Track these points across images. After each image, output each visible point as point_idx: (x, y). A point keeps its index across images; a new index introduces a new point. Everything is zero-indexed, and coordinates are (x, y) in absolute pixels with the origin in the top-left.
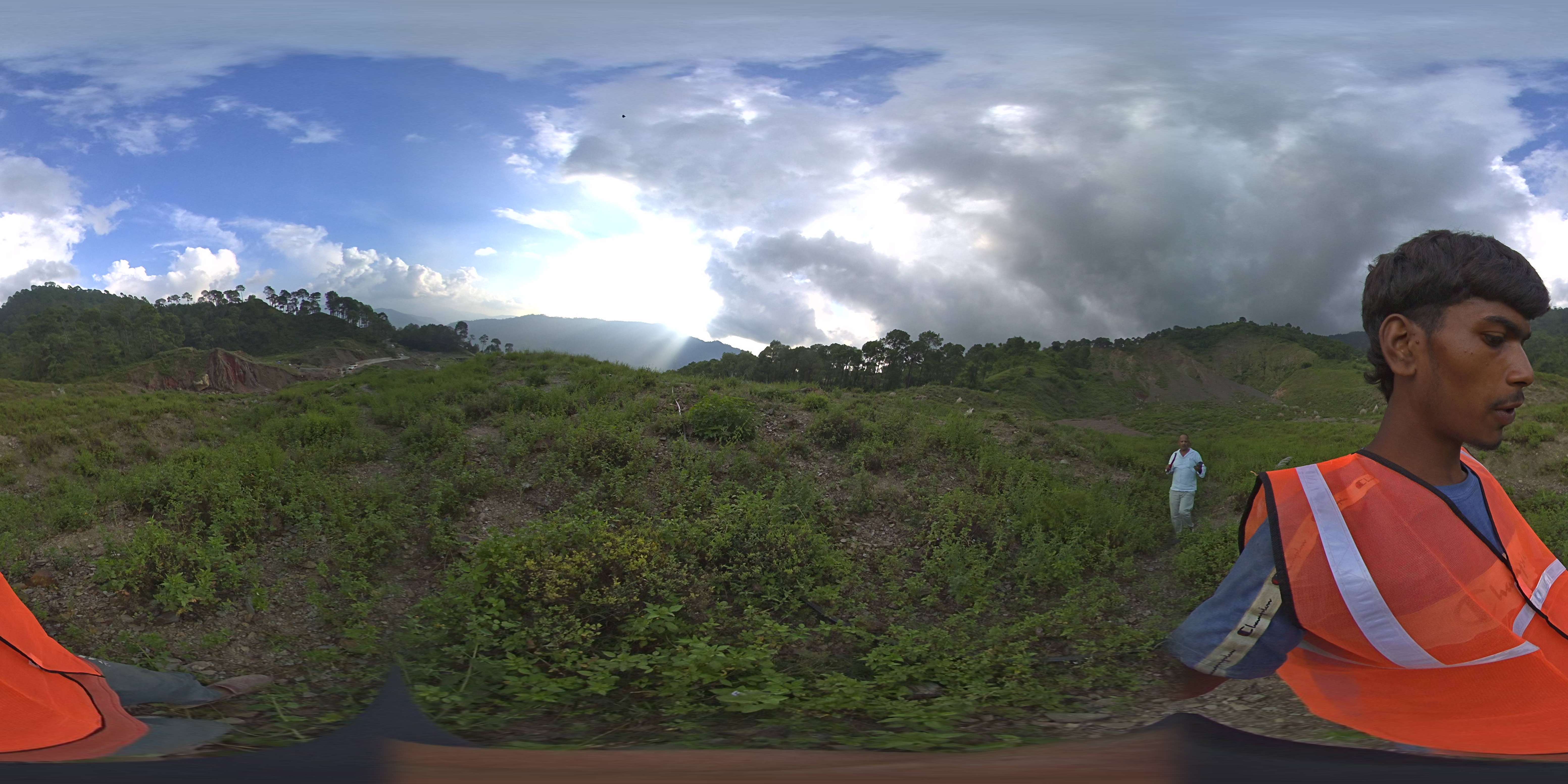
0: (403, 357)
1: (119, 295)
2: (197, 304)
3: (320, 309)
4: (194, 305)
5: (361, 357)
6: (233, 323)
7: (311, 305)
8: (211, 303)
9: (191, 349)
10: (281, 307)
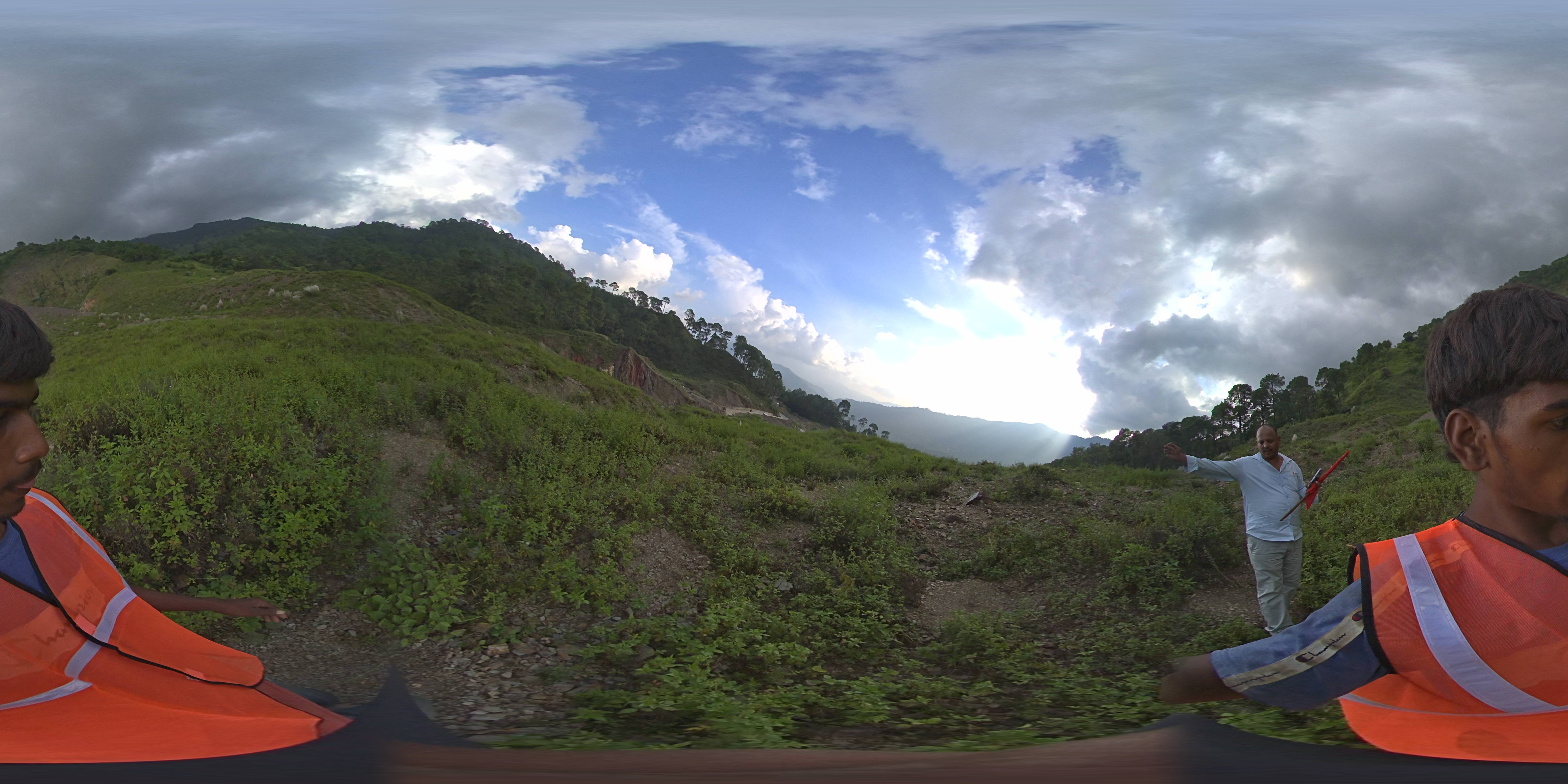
0: (782, 417)
1: (547, 257)
2: (621, 297)
3: (727, 348)
4: (617, 296)
6: (648, 329)
7: (720, 341)
8: (633, 302)
9: (607, 338)
10: (693, 332)
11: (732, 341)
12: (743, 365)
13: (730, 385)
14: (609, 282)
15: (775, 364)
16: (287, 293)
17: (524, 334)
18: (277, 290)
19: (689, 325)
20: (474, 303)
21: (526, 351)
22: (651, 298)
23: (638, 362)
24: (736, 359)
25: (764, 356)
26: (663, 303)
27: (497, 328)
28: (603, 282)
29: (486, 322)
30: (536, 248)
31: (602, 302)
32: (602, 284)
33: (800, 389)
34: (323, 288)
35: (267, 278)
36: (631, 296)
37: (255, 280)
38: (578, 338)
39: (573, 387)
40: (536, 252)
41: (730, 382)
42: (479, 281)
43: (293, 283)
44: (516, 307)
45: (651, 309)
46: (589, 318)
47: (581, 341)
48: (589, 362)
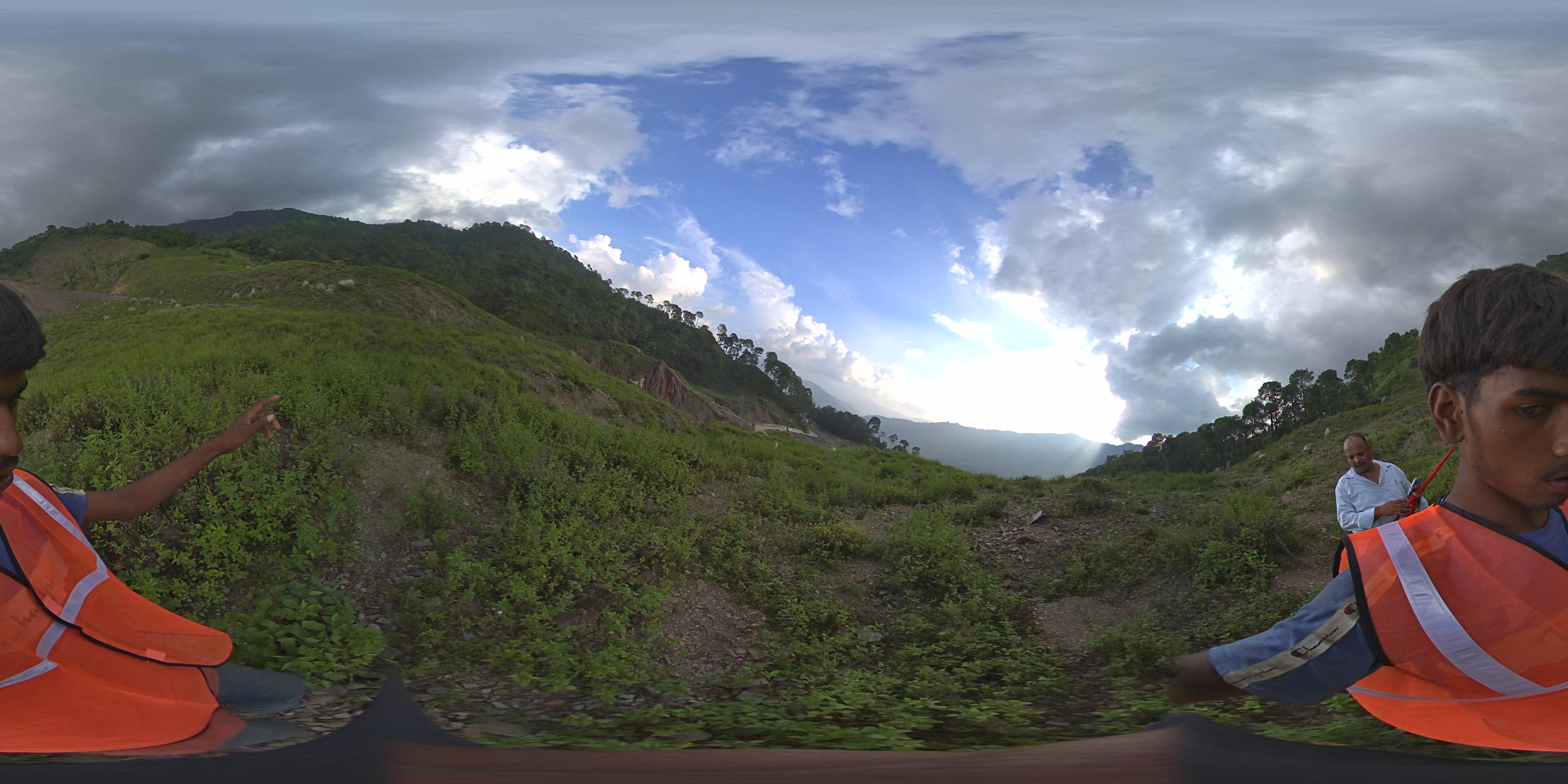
0: (813, 434)
1: (585, 265)
2: (655, 309)
3: (758, 364)
4: (651, 308)
5: (776, 421)
6: (680, 343)
7: (751, 357)
8: (667, 315)
9: (639, 350)
10: (725, 347)
11: (762, 357)
12: (773, 382)
13: (761, 402)
14: (644, 295)
15: (805, 381)
16: (321, 286)
17: (556, 342)
18: (311, 283)
19: (721, 340)
20: (509, 307)
21: (556, 360)
22: (684, 311)
23: (669, 375)
24: (766, 375)
25: (794, 373)
26: (696, 317)
27: (530, 334)
28: (639, 294)
29: (520, 327)
30: (575, 256)
31: (636, 314)
32: (637, 296)
33: (830, 406)
34: (358, 283)
35: (302, 269)
36: (665, 309)
37: (290, 271)
38: (610, 348)
39: (601, 399)
40: (575, 261)
41: (761, 398)
42: (516, 285)
43: (328, 276)
44: (551, 314)
45: (684, 323)
46: (622, 329)
47: (613, 352)
48: (620, 373)
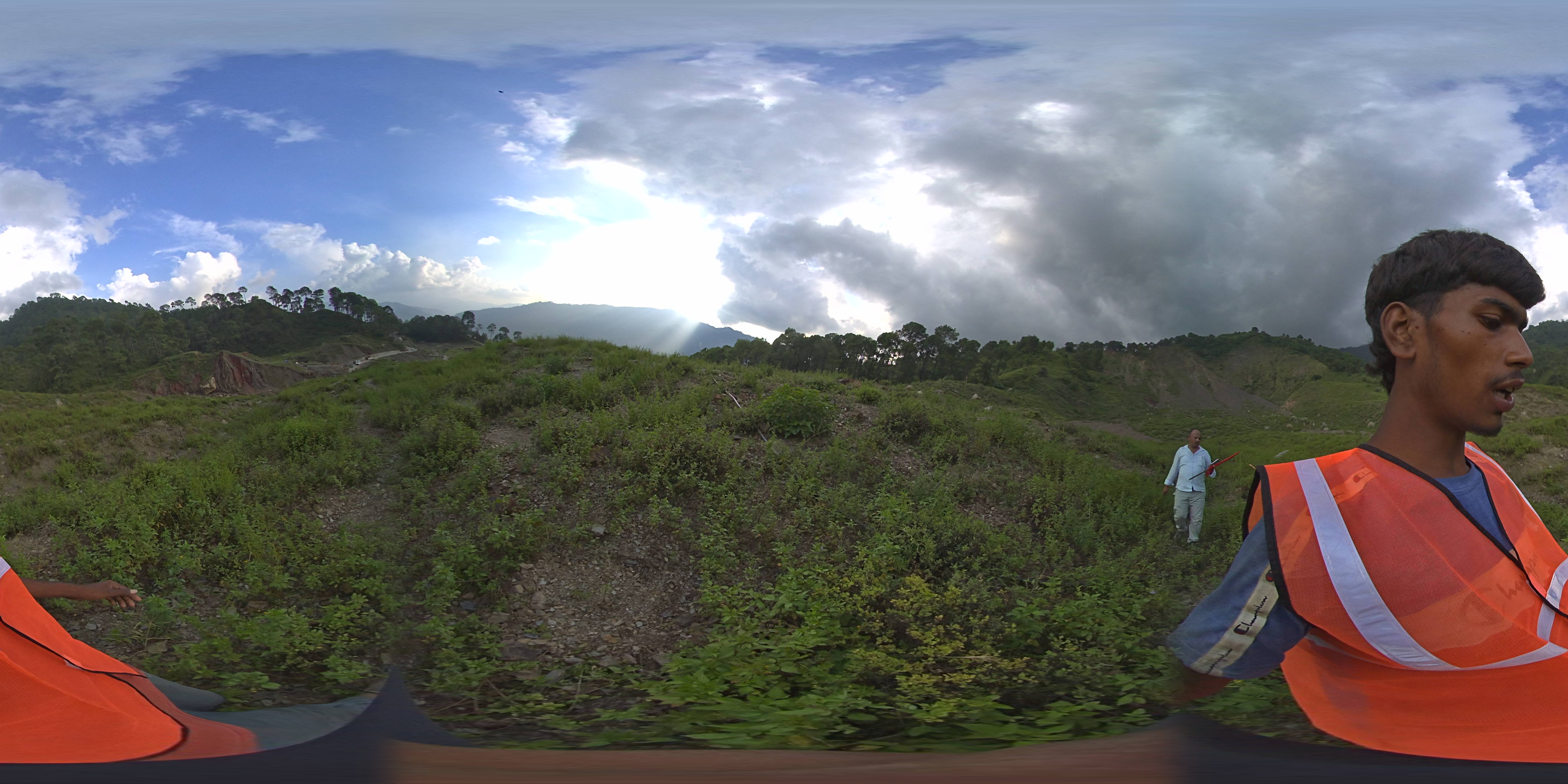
0: (410, 350)
1: (123, 303)
2: (201, 308)
3: (324, 306)
4: (198, 309)
5: (368, 352)
6: (239, 325)
7: (315, 303)
8: (215, 306)
9: (197, 353)
10: (285, 307)
11: (326, 299)
13: (342, 340)
14: (184, 300)
19: (277, 302)
22: (228, 295)
23: (237, 361)
24: (338, 312)
25: (365, 298)
26: (242, 294)
30: (110, 300)
32: (179, 305)
36: (209, 303)
38: (168, 367)
40: (112, 303)
41: (343, 336)
45: (235, 306)
47: (173, 368)
48: (188, 385)
